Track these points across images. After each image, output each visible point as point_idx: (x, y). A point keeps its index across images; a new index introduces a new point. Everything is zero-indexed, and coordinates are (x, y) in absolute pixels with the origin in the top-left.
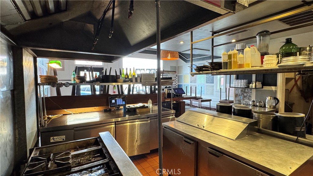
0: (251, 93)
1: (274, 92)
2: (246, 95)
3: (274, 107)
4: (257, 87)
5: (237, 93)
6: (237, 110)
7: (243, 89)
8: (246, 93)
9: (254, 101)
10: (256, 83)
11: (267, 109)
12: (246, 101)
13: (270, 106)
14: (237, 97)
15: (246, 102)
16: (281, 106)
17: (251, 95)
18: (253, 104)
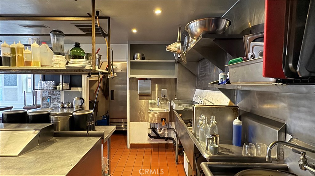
0: (60, 95)
1: (80, 92)
2: (54, 97)
3: (81, 107)
4: (64, 89)
5: (44, 96)
6: (31, 116)
7: (51, 91)
8: (55, 95)
9: (62, 103)
10: (62, 84)
11: (75, 110)
12: (54, 103)
13: (77, 106)
14: (44, 101)
15: (55, 105)
16: (87, 105)
17: (60, 97)
18: (61, 106)
